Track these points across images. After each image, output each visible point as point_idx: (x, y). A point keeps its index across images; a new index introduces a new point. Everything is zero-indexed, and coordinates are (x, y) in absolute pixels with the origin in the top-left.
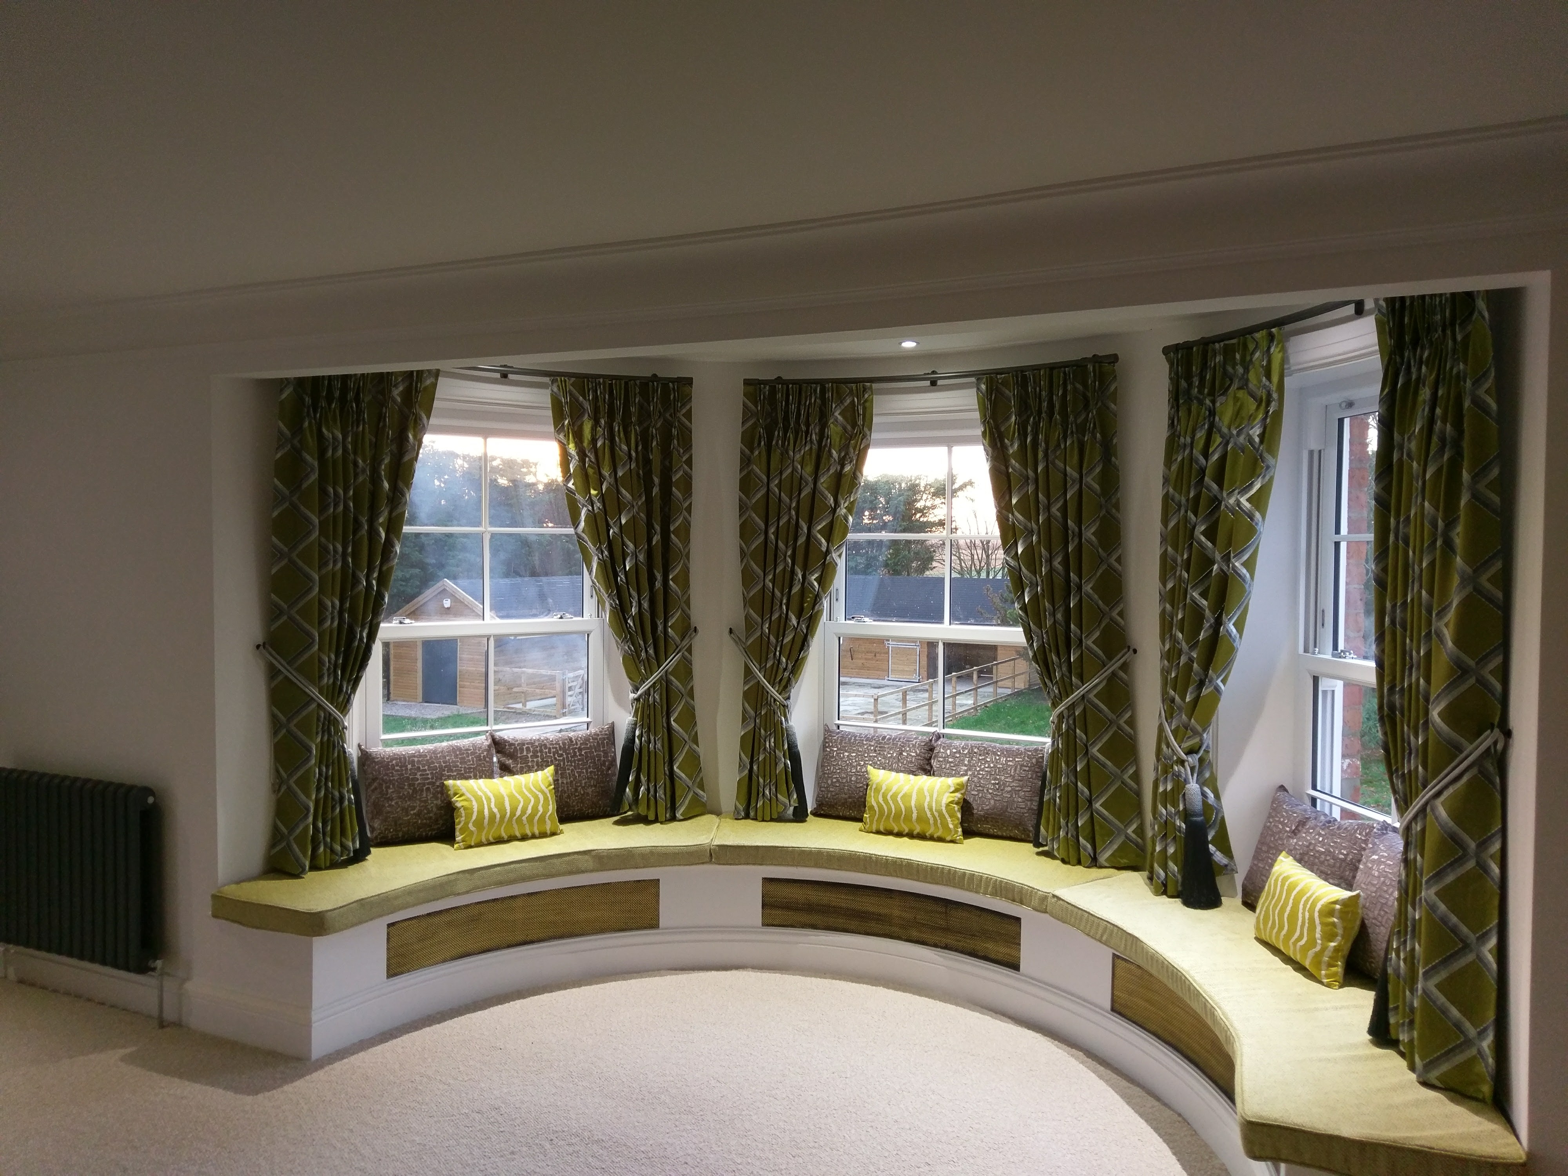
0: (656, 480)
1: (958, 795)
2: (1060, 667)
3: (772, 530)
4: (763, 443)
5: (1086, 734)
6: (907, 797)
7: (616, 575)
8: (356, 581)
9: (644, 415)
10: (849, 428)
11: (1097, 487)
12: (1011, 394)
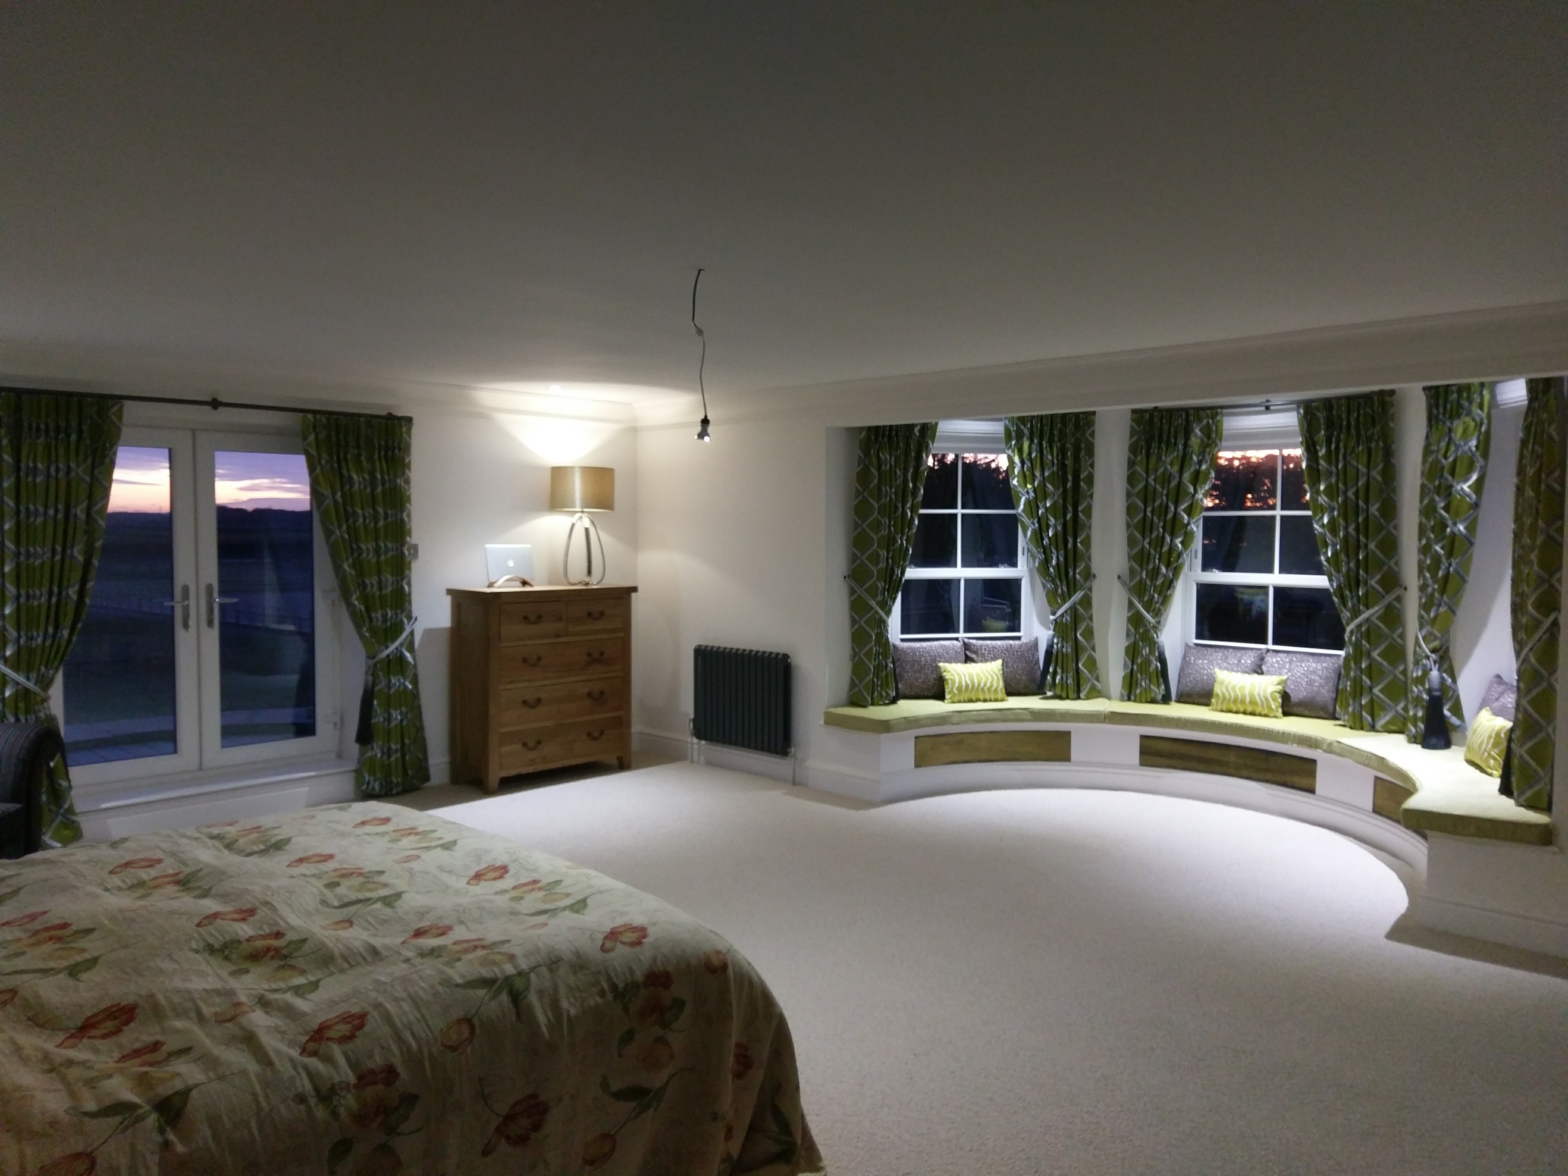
0: (1070, 478)
1: (1280, 688)
2: (1352, 599)
3: (1149, 509)
4: (1144, 451)
5: (1369, 644)
6: (1242, 688)
7: (1042, 539)
8: (895, 541)
9: (1063, 436)
10: (1205, 440)
11: (1379, 478)
12: (1321, 415)
